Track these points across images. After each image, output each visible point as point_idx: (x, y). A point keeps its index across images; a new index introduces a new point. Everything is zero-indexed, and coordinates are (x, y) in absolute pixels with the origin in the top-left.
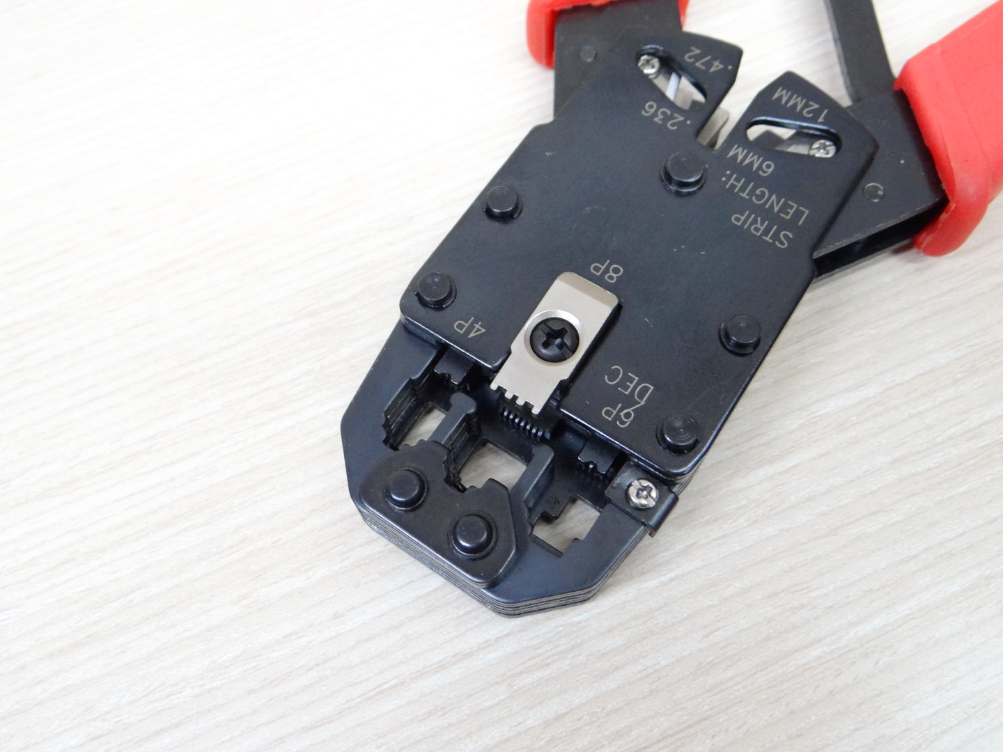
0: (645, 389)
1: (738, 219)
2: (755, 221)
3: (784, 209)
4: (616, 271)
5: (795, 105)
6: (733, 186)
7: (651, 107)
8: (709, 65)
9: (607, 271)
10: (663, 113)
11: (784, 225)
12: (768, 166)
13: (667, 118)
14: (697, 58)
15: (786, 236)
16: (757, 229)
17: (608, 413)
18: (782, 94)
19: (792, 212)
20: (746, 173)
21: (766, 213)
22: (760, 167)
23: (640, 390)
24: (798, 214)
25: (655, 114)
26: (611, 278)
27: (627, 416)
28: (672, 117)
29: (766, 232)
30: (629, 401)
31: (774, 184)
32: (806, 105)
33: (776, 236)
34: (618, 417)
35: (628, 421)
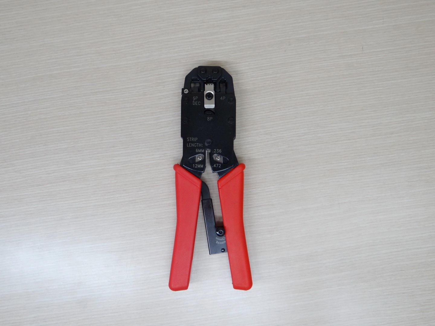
0: (194, 104)
1: (196, 139)
2: (194, 140)
3: (191, 144)
4: (208, 119)
5: (199, 166)
6: (200, 144)
7: (220, 151)
8: (216, 165)
9: (210, 119)
10: (218, 151)
11: (189, 142)
12: (197, 151)
13: (217, 151)
14: (219, 166)
15: (188, 140)
16: (193, 139)
17: (197, 97)
18: (202, 166)
19: (189, 145)
20: (200, 148)
21: (193, 142)
22: (198, 150)
23: (195, 103)
24: (188, 145)
25: (219, 150)
26: (209, 118)
27: (194, 99)
28: (216, 151)
29: (191, 139)
30: (195, 101)
31: (194, 149)
32: (197, 166)
33: (189, 139)
34: (195, 97)
35: (194, 98)
